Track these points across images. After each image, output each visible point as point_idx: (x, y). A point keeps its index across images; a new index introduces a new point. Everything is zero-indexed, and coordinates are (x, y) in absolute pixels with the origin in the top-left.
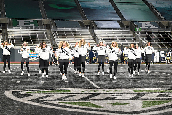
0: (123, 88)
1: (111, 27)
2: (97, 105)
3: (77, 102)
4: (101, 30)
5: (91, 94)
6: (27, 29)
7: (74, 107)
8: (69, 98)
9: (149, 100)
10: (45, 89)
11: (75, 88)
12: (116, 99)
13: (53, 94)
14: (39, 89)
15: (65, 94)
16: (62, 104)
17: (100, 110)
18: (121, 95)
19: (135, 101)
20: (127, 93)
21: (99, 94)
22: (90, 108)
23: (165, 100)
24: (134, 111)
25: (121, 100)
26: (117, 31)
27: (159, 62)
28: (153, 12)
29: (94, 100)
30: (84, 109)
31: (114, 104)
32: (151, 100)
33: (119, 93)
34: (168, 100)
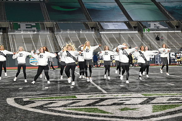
0: (131, 92)
1: (118, 29)
2: (105, 110)
3: (83, 109)
4: (107, 31)
5: (98, 100)
6: (29, 33)
7: (80, 114)
8: (74, 105)
9: (159, 104)
10: (49, 95)
11: (81, 93)
12: (124, 104)
13: (58, 100)
14: (42, 96)
15: (70, 100)
16: (67, 111)
17: (108, 116)
18: (130, 100)
19: (145, 105)
20: (136, 98)
21: (106, 99)
22: (97, 114)
23: (176, 104)
24: (144, 116)
25: (130, 104)
26: (124, 32)
27: (170, 64)
28: (162, 12)
29: (101, 105)
30: (90, 115)
31: (122, 110)
32: (162, 104)
33: (127, 98)
34: (179, 104)
